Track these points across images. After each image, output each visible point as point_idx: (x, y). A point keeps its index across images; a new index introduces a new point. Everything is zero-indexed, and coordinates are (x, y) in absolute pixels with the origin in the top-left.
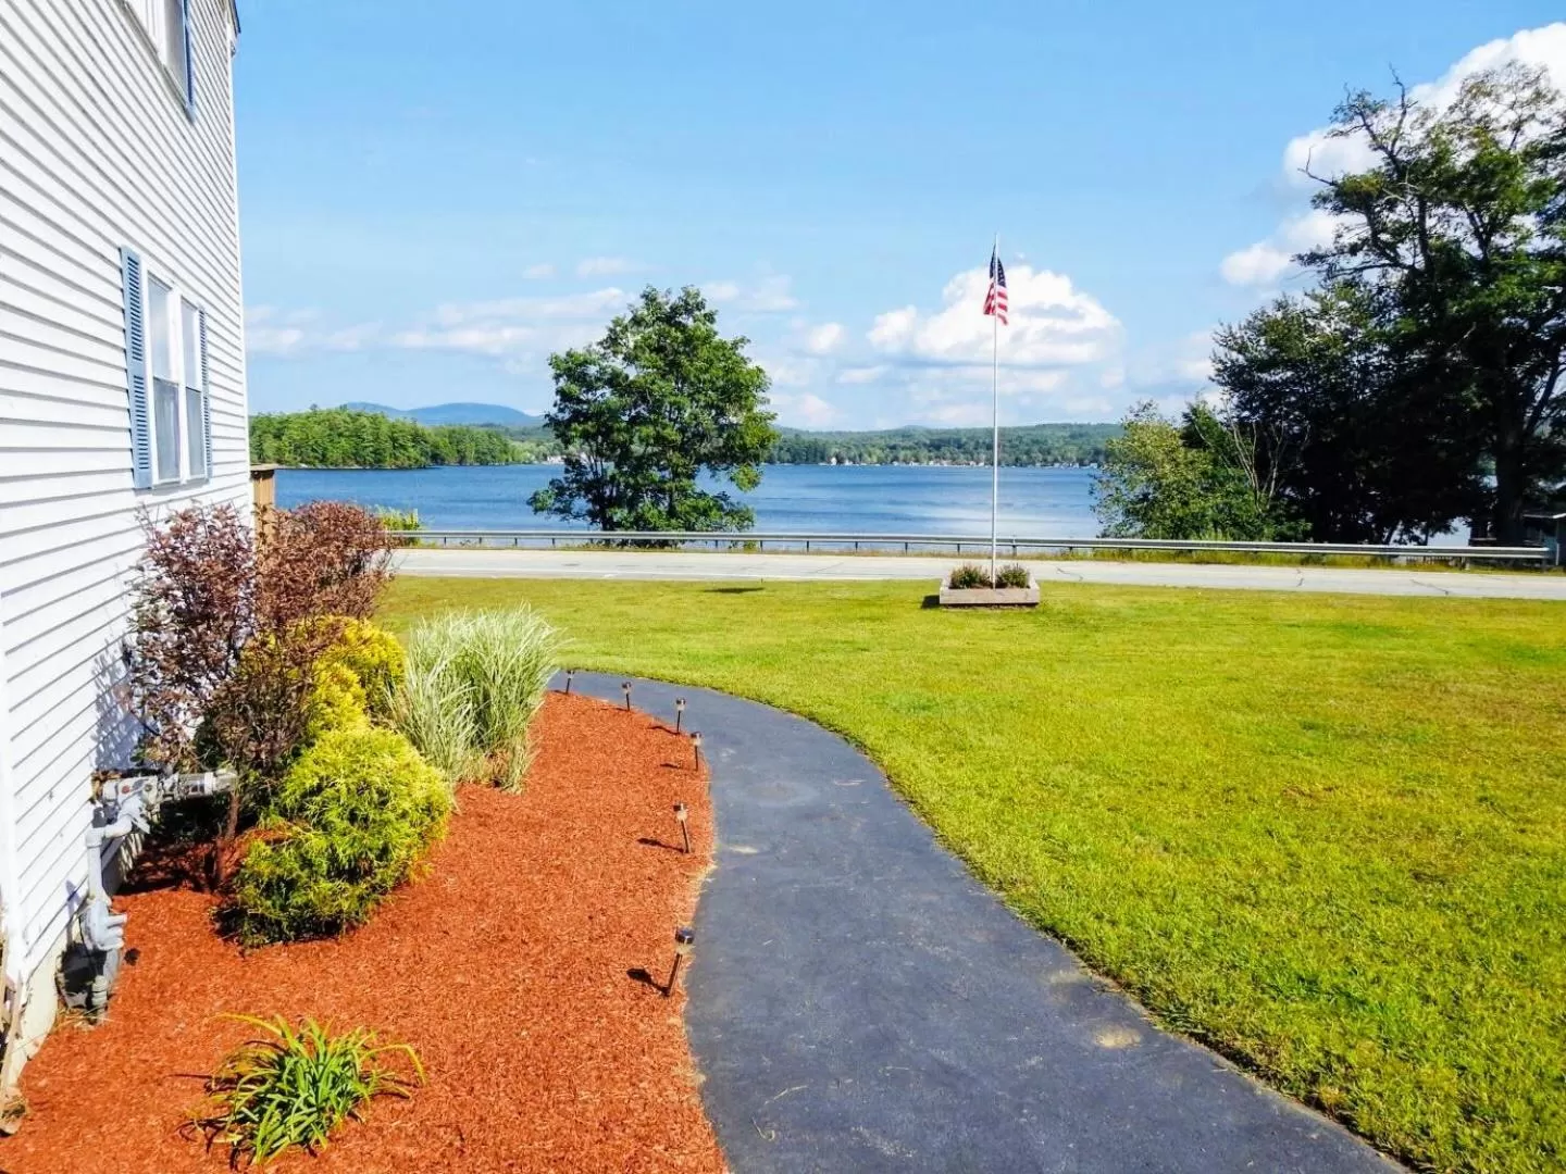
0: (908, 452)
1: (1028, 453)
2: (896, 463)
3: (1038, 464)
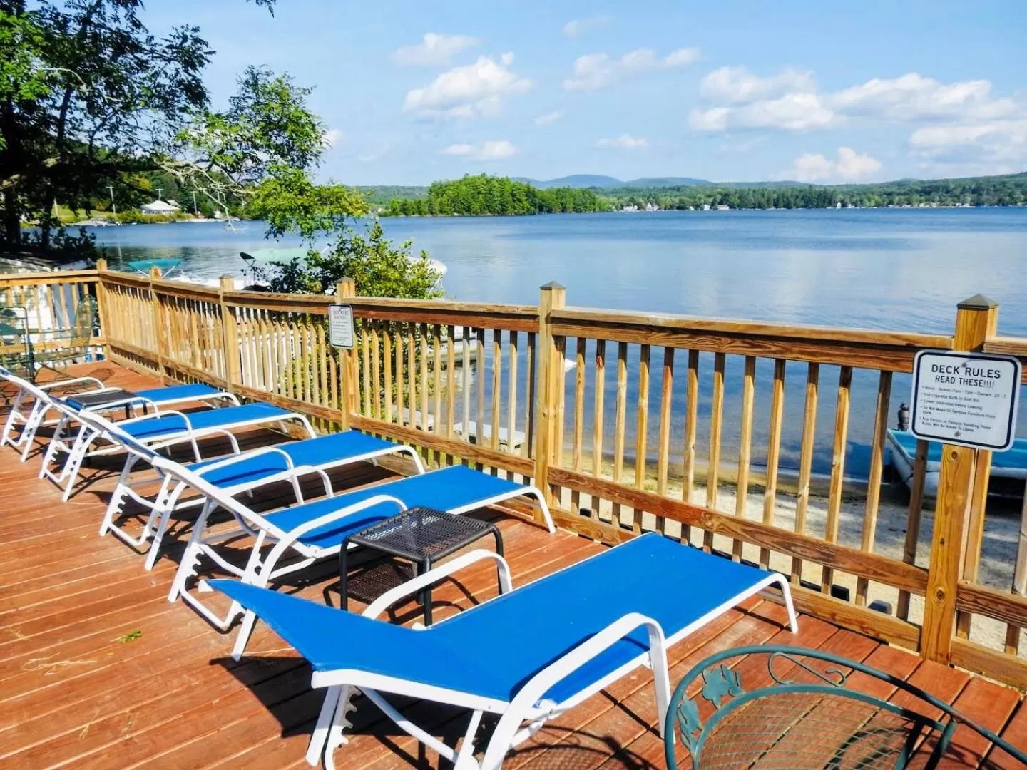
0: (902, 197)
1: (1010, 195)
2: (891, 206)
3: (1020, 204)
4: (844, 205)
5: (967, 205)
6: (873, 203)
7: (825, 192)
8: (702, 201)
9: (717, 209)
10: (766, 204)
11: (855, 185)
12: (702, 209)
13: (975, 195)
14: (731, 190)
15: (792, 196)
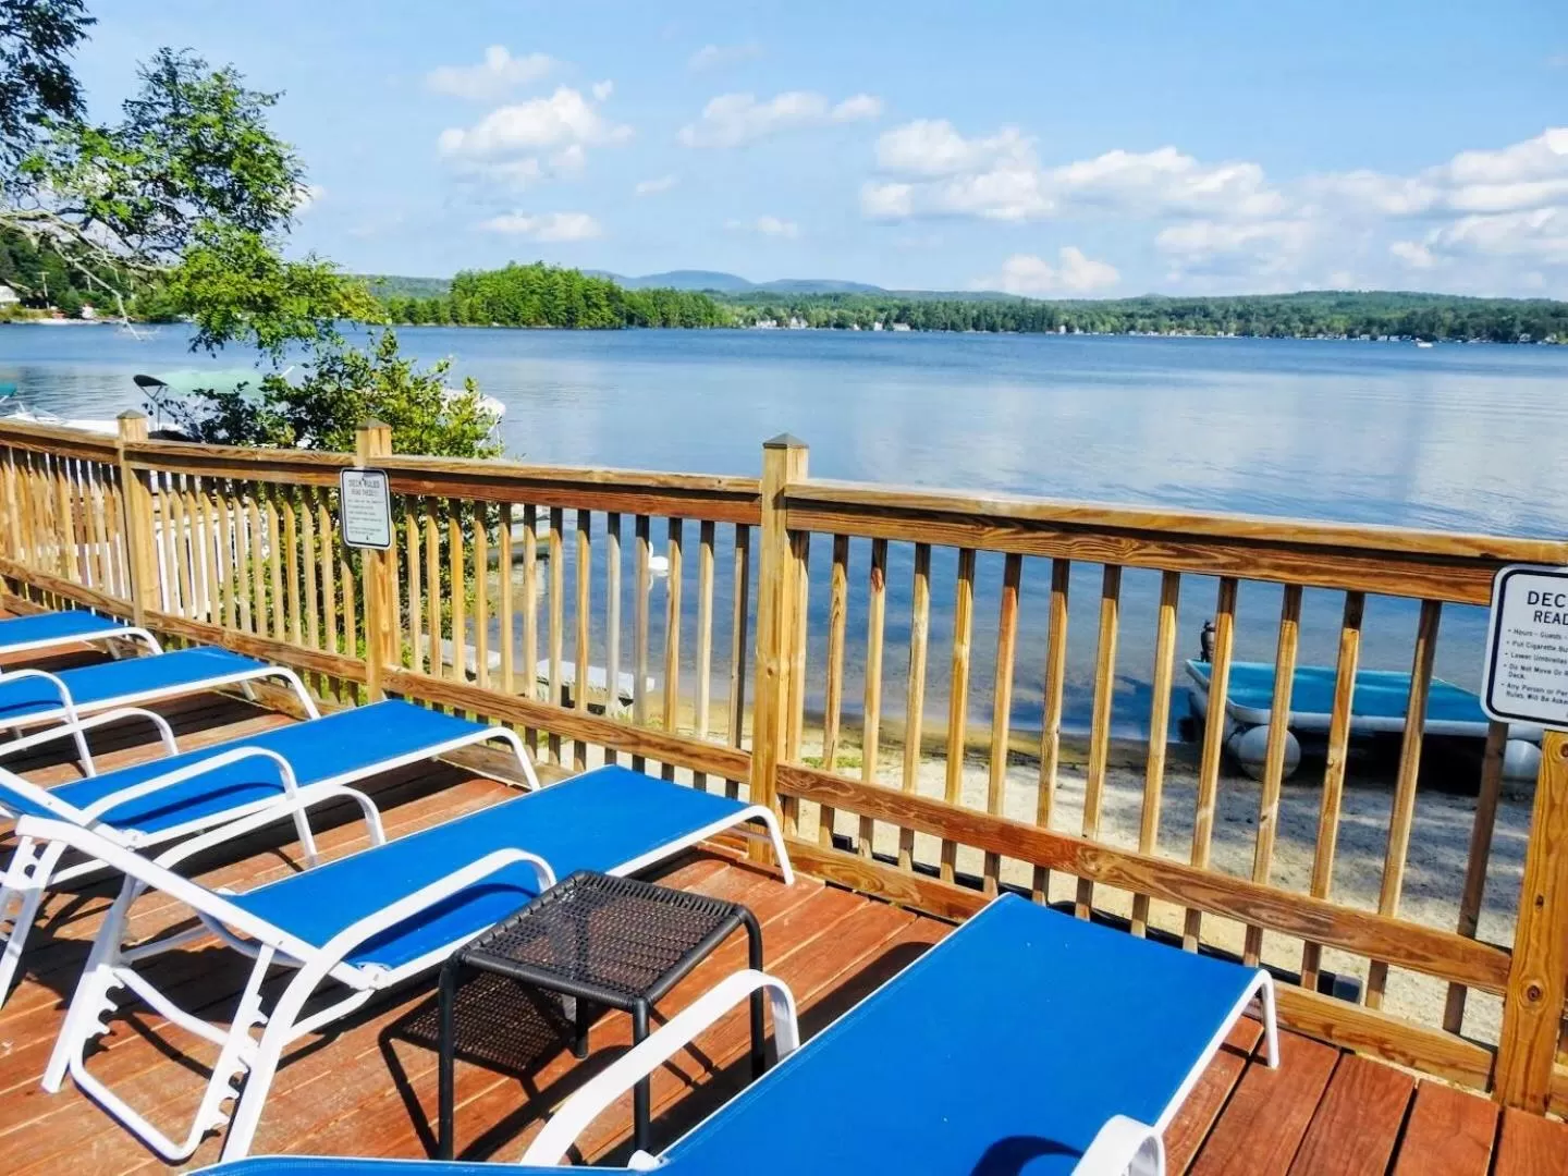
0: (1147, 321)
1: (1286, 322)
2: (1132, 333)
3: (1298, 335)
4: (1070, 329)
5: (1231, 335)
6: (1108, 328)
7: (1044, 309)
8: (871, 317)
9: (891, 329)
10: (962, 326)
11: (1084, 301)
12: (871, 329)
13: (1243, 321)
14: (913, 302)
15: (998, 313)
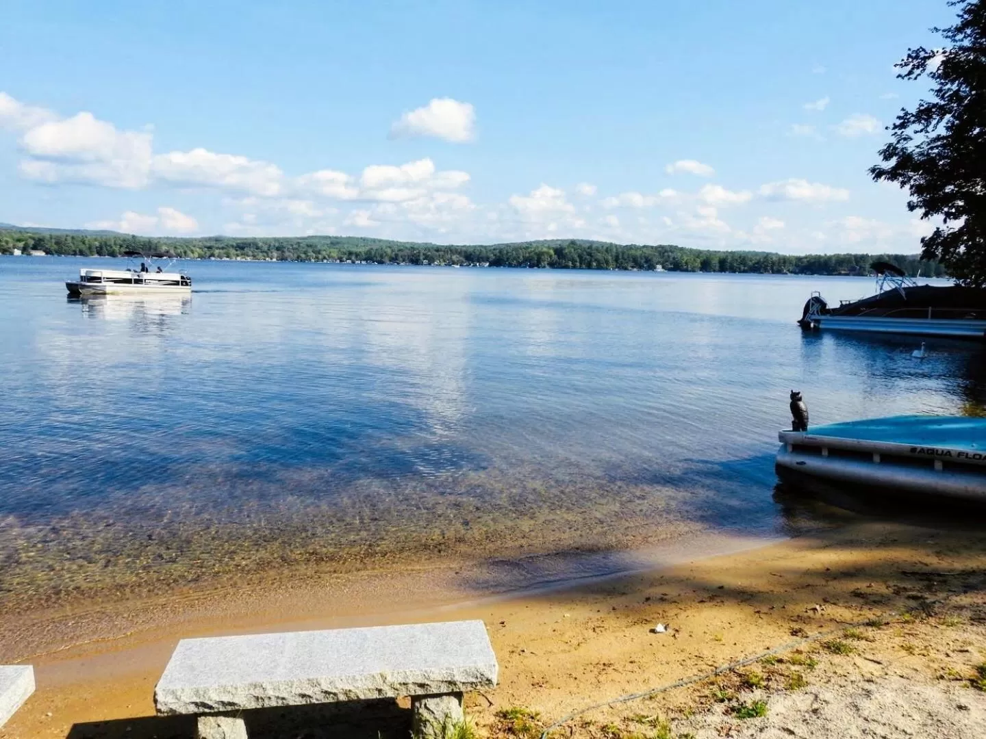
0: (221, 251)
2: (213, 258)
3: (313, 260)
5: (274, 260)
6: (196, 255)
9: (29, 254)
10: (88, 252)
11: (175, 238)
12: (12, 254)
13: (280, 252)
14: (47, 235)
15: (115, 244)
